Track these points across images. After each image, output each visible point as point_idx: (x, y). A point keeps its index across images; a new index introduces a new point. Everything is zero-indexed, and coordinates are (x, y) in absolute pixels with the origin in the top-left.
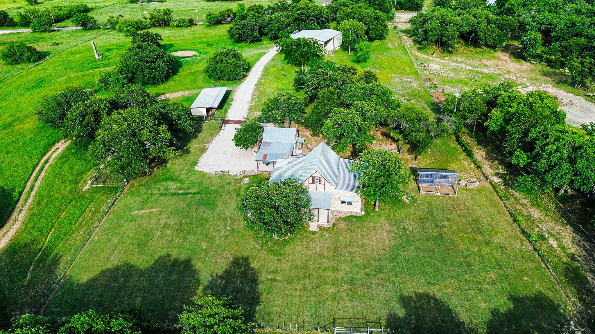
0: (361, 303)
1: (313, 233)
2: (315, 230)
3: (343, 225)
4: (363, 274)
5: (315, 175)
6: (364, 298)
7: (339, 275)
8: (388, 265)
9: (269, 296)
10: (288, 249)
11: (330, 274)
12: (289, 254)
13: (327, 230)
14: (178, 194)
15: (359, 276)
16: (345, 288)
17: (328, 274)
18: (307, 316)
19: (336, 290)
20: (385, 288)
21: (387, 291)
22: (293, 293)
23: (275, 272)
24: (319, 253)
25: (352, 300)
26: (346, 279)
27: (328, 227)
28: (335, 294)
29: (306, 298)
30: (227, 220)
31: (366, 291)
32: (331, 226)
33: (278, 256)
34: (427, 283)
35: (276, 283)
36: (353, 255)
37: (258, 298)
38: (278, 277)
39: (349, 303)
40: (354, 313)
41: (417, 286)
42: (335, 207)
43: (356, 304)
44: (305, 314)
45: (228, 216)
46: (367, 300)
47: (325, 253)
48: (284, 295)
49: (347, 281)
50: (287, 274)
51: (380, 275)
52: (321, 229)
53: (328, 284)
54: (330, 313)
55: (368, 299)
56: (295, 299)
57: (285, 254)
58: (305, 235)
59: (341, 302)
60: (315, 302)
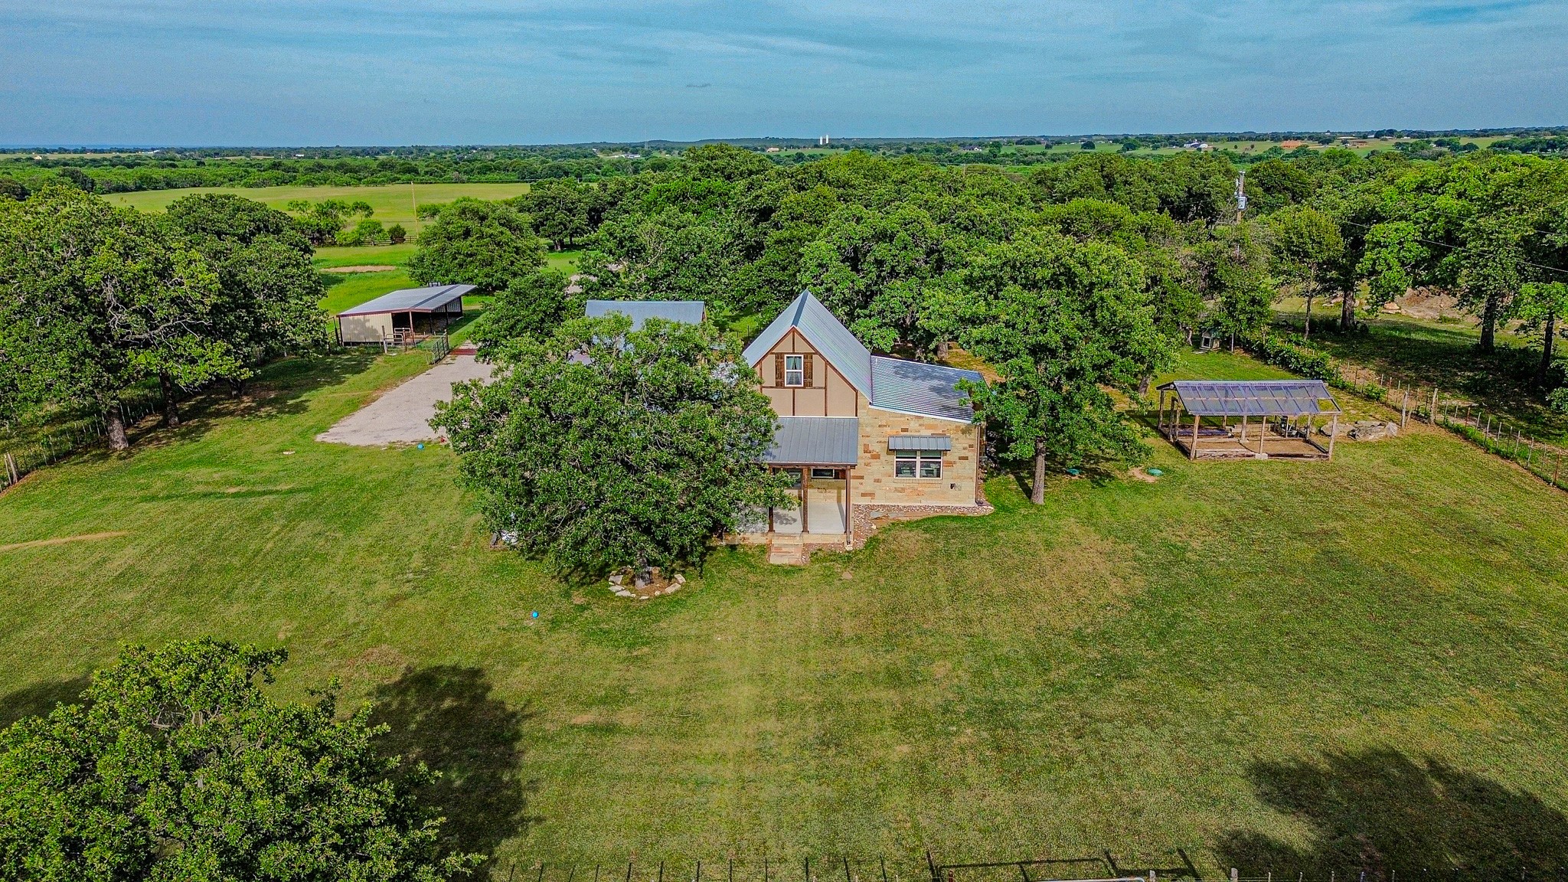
0: (1062, 792)
1: (787, 573)
2: (793, 562)
3: (912, 541)
4: (1039, 688)
5: (786, 347)
6: (1072, 774)
7: (928, 697)
8: (1150, 655)
9: (578, 791)
10: (679, 623)
11: (883, 694)
12: (682, 638)
13: (848, 558)
14: (223, 495)
15: (1023, 694)
16: (964, 740)
17: (873, 695)
18: (783, 860)
19: (925, 748)
20: (1165, 730)
21: (1177, 741)
22: (707, 771)
23: (617, 697)
24: (822, 630)
25: (1013, 784)
26: (962, 709)
27: (849, 548)
28: (923, 768)
29: (772, 787)
30: (410, 555)
31: (1075, 747)
32: (860, 546)
33: (631, 646)
34: (1358, 703)
35: (617, 739)
36: (977, 629)
37: (518, 803)
38: (626, 717)
39: (1000, 798)
40: (1036, 833)
41: (1317, 716)
42: (868, 489)
43: (1041, 798)
44: (774, 852)
45: (417, 543)
46: (1092, 780)
47: (848, 627)
48: (656, 780)
49: (970, 714)
50: (673, 703)
51: (1121, 688)
52: (820, 555)
53: (878, 729)
54: (911, 842)
55: (1094, 776)
56: (717, 794)
57: (663, 640)
58: (752, 578)
59: (958, 794)
60: (820, 802)
